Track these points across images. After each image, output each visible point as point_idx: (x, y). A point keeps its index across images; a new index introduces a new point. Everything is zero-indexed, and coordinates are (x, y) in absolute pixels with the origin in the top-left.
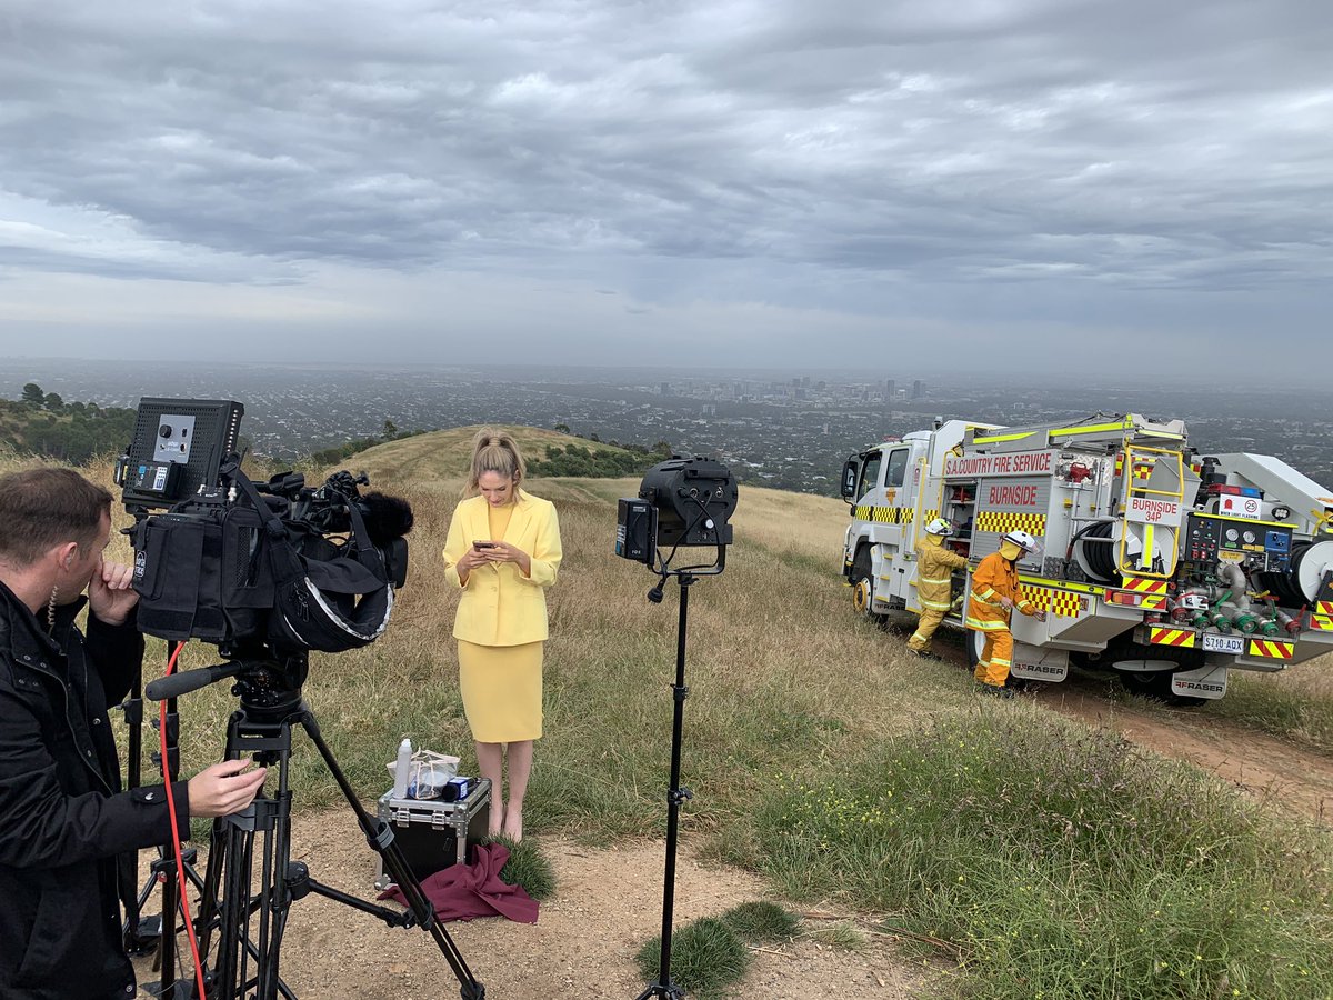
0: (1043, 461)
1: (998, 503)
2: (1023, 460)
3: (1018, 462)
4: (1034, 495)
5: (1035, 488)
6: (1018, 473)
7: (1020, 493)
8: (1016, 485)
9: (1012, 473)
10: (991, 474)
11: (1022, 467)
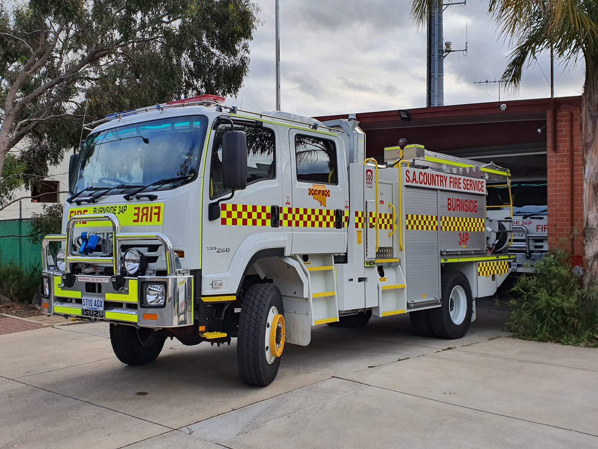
0: (480, 186)
1: (454, 210)
2: (469, 182)
3: (466, 183)
4: (476, 206)
5: (476, 202)
6: (466, 191)
7: (468, 204)
8: (465, 199)
9: (462, 190)
10: (448, 188)
11: (469, 187)
